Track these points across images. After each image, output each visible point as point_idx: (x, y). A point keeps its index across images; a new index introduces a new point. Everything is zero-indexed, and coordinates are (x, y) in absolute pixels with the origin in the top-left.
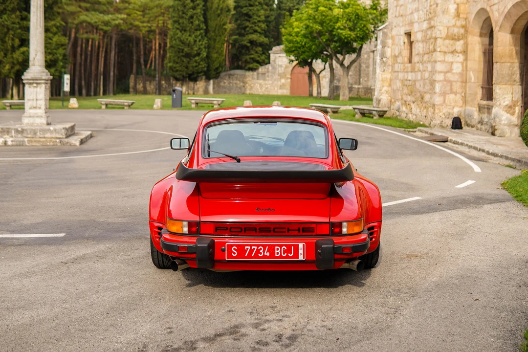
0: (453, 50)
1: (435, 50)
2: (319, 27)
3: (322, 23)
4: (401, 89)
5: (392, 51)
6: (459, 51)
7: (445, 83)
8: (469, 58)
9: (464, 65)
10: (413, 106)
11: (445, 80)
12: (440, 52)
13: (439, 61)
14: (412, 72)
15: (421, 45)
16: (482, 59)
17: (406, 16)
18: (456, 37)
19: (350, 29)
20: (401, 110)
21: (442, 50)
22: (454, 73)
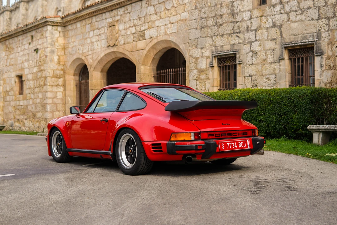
0: (57, 84)
1: (45, 85)
4: (14, 112)
5: (3, 88)
6: (60, 85)
7: (53, 105)
8: (67, 89)
9: (64, 93)
10: (25, 121)
11: (53, 103)
12: (49, 85)
13: (49, 91)
14: (23, 100)
15: (32, 82)
16: (75, 89)
17: (16, 65)
18: (59, 76)
20: (14, 125)
21: (51, 84)
22: (58, 99)
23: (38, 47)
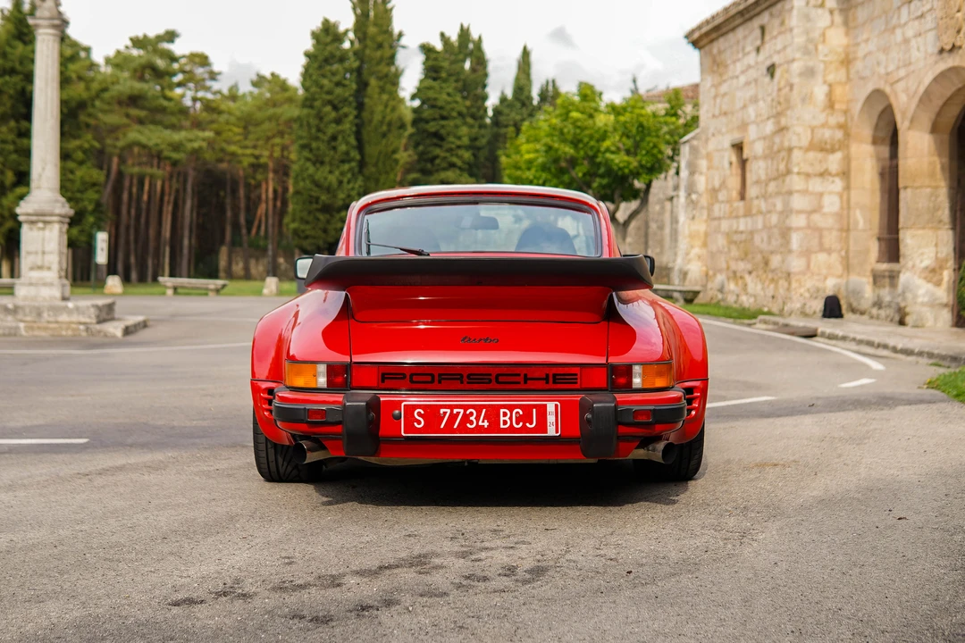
0: (822, 170)
1: (789, 172)
2: (569, 150)
3: (575, 143)
4: (726, 249)
5: (707, 180)
6: (834, 172)
7: (809, 232)
8: (852, 185)
9: (845, 197)
10: (748, 279)
11: (808, 227)
12: (798, 173)
13: (798, 191)
14: (745, 216)
15: (762, 164)
16: (877, 185)
17: (732, 113)
18: (828, 147)
19: (628, 152)
20: (726, 289)
21: (802, 170)
22: (824, 214)
23: (776, 59)
